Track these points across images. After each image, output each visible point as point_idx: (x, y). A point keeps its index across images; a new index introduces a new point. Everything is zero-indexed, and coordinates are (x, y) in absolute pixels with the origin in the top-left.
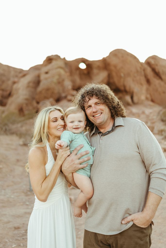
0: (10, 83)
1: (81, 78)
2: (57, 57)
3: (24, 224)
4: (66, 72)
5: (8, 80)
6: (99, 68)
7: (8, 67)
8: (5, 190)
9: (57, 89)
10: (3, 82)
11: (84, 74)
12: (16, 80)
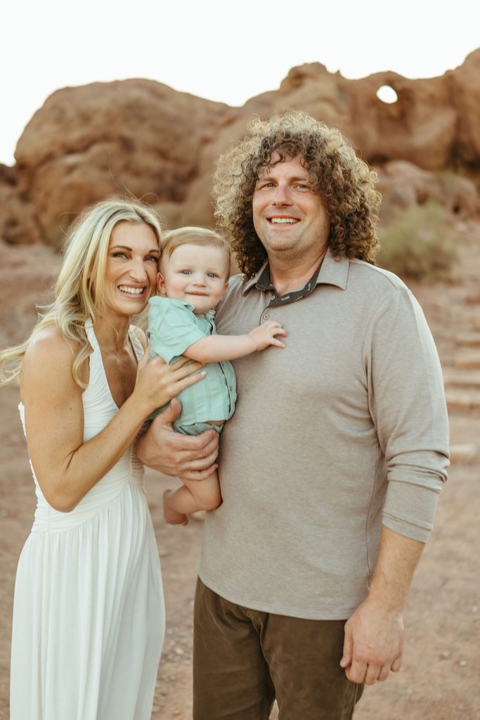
0: (194, 141)
1: (381, 130)
2: (319, 68)
4: (340, 112)
5: (190, 133)
6: (432, 101)
10: (178, 138)
11: (391, 118)
12: (209, 132)
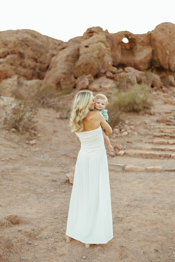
0: (48, 55)
2: (100, 29)
3: (59, 179)
4: (107, 46)
6: (143, 43)
7: (47, 38)
8: (43, 154)
9: (97, 64)
10: (42, 54)
11: (127, 49)
